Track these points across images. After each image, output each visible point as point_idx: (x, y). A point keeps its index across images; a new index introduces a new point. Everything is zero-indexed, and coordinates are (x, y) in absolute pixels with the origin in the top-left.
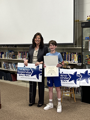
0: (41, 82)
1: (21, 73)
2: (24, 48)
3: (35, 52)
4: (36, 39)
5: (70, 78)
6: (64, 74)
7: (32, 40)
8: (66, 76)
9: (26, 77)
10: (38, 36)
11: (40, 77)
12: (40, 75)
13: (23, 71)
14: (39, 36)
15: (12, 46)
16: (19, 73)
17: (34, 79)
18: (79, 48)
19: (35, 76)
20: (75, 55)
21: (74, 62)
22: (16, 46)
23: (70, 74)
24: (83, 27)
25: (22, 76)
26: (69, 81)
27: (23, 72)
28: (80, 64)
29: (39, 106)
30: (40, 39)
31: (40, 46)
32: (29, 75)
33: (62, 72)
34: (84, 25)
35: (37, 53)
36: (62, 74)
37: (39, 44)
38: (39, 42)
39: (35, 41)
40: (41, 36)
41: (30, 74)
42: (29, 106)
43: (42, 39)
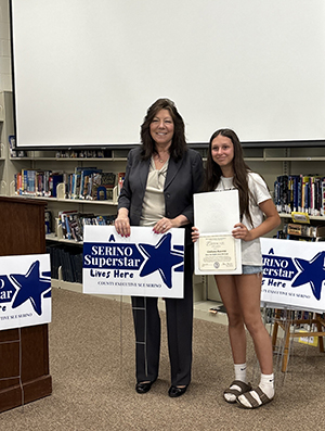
0: (182, 297)
3: (153, 174)
4: (153, 126)
7: (140, 129)
10: (164, 114)
12: (176, 270)
13: (106, 257)
14: (167, 111)
16: (91, 266)
17: (153, 286)
19: (156, 276)
25: (102, 279)
30: (172, 124)
31: (171, 150)
32: (130, 272)
35: (163, 179)
37: (169, 145)
38: (170, 135)
39: (153, 134)
41: (137, 268)
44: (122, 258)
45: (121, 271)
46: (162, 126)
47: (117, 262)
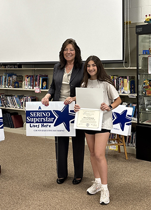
2: (36, 69)
15: (12, 65)
18: (131, 68)
20: (125, 80)
21: (124, 93)
22: (20, 65)
24: (138, 34)
28: (133, 95)
34: (140, 30)
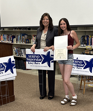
1: (30, 61)
4: (43, 21)
5: (85, 64)
6: (79, 60)
7: (39, 22)
8: (81, 62)
9: (36, 65)
11: (52, 64)
12: (51, 62)
13: (32, 58)
14: (47, 16)
16: (28, 61)
19: (46, 64)
23: (85, 61)
25: (31, 65)
26: (84, 69)
27: (32, 60)
29: (50, 98)
30: (49, 20)
32: (39, 62)
33: (77, 58)
35: (46, 36)
36: (77, 60)
39: (43, 23)
40: (49, 16)
42: (40, 99)
43: (50, 19)
44: (36, 58)
45: (36, 62)
46: (45, 21)
47: (35, 60)
